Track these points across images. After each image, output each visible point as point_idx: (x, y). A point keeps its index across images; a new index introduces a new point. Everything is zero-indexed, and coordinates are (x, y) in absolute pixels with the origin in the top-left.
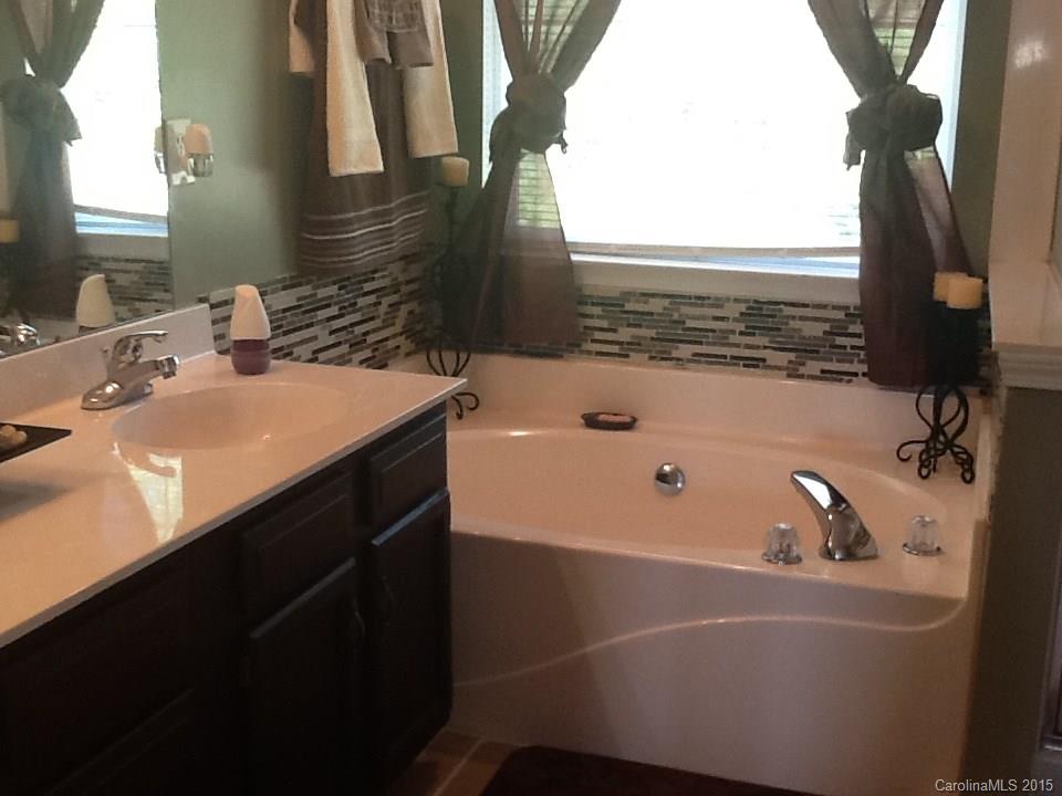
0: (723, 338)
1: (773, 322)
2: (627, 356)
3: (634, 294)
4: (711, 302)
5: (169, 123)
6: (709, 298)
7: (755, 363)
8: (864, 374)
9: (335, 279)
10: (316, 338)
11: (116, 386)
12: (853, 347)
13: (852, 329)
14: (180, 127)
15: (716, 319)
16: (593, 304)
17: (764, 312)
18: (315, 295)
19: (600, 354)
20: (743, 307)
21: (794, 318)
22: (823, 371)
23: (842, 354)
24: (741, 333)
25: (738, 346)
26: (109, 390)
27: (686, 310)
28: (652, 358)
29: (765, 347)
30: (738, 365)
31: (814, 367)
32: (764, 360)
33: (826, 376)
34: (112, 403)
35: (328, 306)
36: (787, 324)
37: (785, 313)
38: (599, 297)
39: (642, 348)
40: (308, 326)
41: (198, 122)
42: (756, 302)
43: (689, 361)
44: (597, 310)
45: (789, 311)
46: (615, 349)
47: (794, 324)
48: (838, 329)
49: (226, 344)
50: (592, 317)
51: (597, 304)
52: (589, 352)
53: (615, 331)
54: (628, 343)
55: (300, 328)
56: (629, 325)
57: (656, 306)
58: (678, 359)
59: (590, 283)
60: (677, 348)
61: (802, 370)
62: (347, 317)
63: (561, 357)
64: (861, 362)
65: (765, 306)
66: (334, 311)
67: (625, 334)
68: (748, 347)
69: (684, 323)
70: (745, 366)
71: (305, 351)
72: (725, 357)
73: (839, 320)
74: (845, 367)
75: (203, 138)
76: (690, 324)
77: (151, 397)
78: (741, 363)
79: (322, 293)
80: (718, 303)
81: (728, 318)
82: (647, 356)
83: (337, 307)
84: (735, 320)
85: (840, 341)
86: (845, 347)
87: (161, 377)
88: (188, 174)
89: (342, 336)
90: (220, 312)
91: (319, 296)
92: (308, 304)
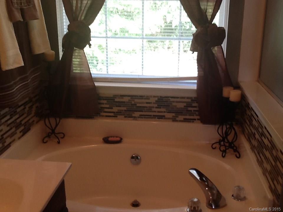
0: (150, 109)
1: (167, 104)
2: (117, 117)
3: (118, 96)
4: (145, 97)
6: (144, 96)
7: (161, 117)
8: (198, 119)
12: (194, 111)
13: (194, 105)
15: (147, 103)
16: (104, 100)
17: (164, 100)
19: (106, 116)
20: (156, 99)
21: (174, 102)
22: (184, 119)
23: (191, 113)
24: (156, 108)
25: (155, 112)
27: (136, 100)
28: (125, 117)
29: (165, 112)
30: (155, 118)
31: (181, 118)
32: (164, 116)
33: (186, 120)
35: (6, 116)
36: (172, 104)
37: (171, 100)
38: (105, 97)
39: (122, 114)
42: (161, 97)
43: (138, 117)
44: (105, 102)
45: (172, 100)
46: (112, 114)
47: (174, 104)
48: (189, 105)
50: (103, 104)
51: (105, 100)
52: (103, 116)
53: (112, 108)
54: (117, 112)
56: (117, 106)
57: (126, 99)
58: (135, 117)
59: (102, 92)
60: (134, 113)
61: (177, 119)
62: (14, 118)
63: (93, 118)
64: (196, 115)
65: (164, 98)
66: (8, 117)
67: (115, 109)
68: (158, 112)
69: (136, 105)
70: (158, 118)
72: (151, 116)
73: (189, 102)
74: (192, 117)
76: (138, 105)
78: (157, 117)
79: (3, 112)
80: (148, 98)
81: (151, 103)
82: (124, 116)
83: (9, 115)
84: (154, 103)
85: (190, 109)
86: (191, 111)
89: (12, 125)
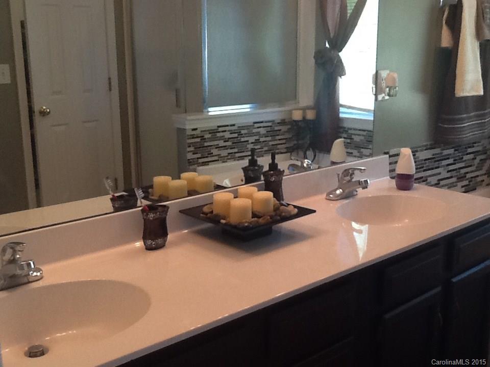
5: (379, 72)
9: (453, 146)
10: (440, 174)
11: (341, 190)
14: (384, 74)
18: (441, 153)
26: (338, 192)
34: (339, 198)
35: (448, 159)
40: (436, 168)
41: (393, 72)
49: (394, 174)
55: (432, 169)
62: (457, 164)
66: (451, 161)
71: (433, 180)
75: (394, 79)
77: (356, 197)
79: (446, 152)
83: (453, 159)
87: (361, 189)
88: (385, 95)
89: (454, 173)
90: (394, 159)
91: (443, 154)
92: (437, 157)
